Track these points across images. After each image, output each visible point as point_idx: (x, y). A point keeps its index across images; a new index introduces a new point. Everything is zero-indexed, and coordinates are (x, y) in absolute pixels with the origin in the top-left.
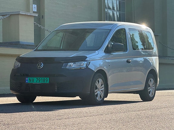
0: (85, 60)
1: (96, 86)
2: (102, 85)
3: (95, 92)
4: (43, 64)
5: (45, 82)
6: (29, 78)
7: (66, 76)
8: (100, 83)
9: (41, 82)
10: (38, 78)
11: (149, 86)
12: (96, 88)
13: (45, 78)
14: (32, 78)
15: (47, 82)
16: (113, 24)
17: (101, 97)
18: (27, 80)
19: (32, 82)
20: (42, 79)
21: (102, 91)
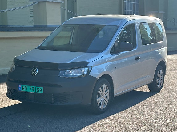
0: (85, 67)
1: (99, 94)
2: (106, 91)
3: (98, 101)
4: (37, 70)
5: (39, 92)
6: (22, 85)
7: (62, 87)
8: (104, 89)
9: (34, 91)
10: (32, 87)
11: (158, 78)
12: (99, 96)
13: (39, 88)
14: (25, 86)
15: (41, 93)
16: (122, 19)
17: (104, 103)
18: (20, 88)
19: (25, 90)
20: (35, 88)
21: (106, 97)
